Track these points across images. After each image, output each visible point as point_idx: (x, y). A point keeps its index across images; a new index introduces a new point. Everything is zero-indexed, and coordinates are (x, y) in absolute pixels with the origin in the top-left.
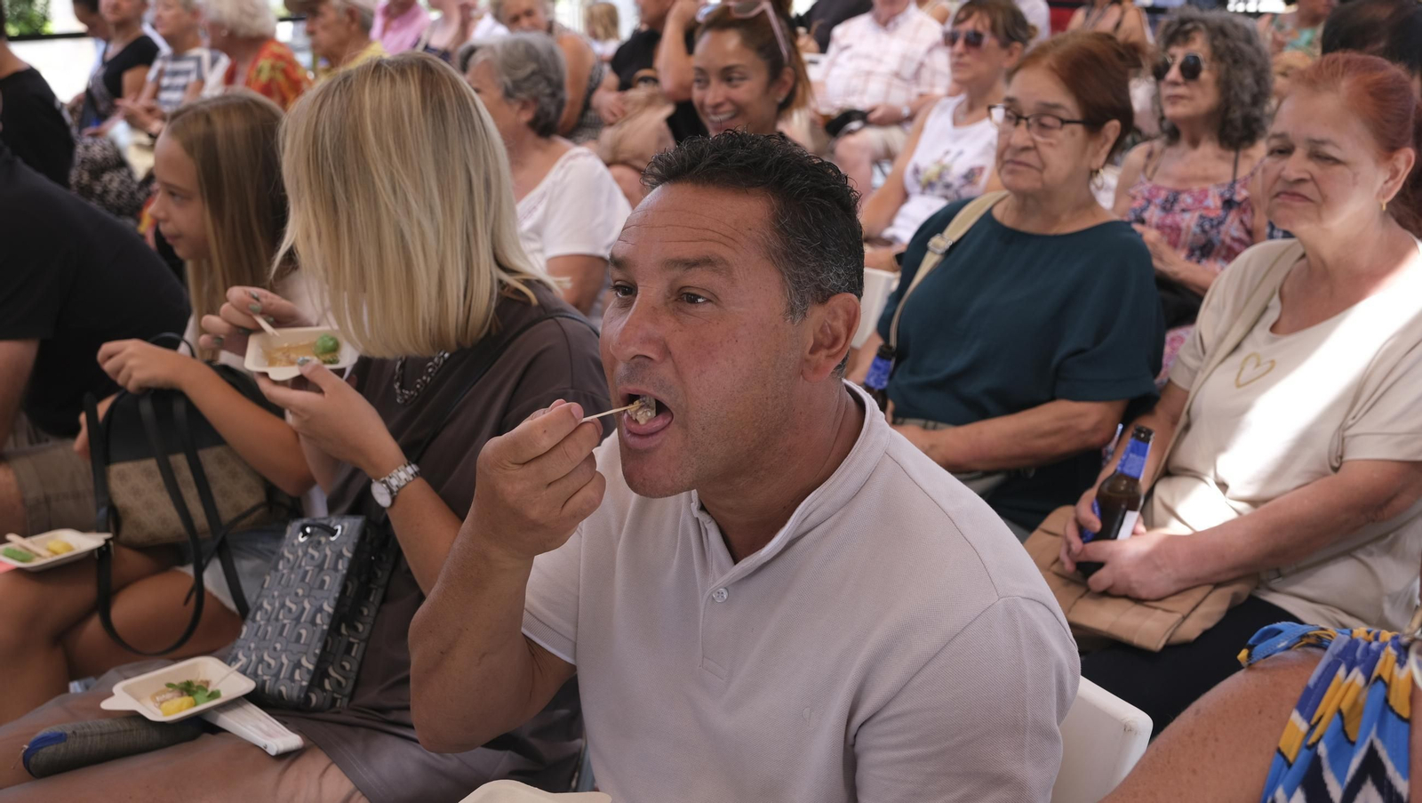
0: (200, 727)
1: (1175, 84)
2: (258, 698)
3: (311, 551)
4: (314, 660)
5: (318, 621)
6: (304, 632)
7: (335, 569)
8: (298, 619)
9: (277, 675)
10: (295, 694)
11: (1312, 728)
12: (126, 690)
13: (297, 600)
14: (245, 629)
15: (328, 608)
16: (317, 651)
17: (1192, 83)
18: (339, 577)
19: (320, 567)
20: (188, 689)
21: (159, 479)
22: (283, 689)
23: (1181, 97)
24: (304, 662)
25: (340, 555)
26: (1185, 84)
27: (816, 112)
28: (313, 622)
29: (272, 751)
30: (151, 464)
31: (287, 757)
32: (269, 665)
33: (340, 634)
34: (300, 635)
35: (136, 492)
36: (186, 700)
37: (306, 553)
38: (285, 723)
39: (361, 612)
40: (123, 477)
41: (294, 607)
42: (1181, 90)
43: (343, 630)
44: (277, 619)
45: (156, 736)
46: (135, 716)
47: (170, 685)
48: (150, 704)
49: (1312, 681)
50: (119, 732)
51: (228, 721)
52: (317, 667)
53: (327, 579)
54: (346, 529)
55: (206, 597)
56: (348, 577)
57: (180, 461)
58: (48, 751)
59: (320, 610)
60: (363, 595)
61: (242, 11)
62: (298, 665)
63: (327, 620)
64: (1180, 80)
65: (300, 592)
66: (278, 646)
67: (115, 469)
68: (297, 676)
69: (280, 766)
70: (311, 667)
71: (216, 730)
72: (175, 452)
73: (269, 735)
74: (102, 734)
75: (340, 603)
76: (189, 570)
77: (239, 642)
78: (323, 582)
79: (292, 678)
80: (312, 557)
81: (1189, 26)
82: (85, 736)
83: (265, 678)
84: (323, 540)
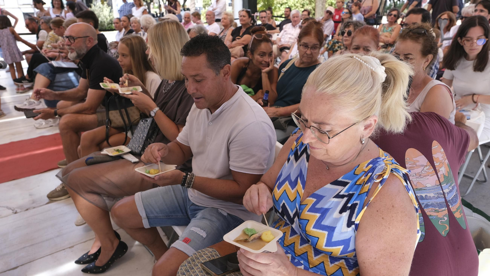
0: (119, 157)
1: (346, 37)
2: (131, 153)
3: (143, 125)
4: (142, 145)
5: (143, 138)
6: (141, 140)
7: (147, 128)
8: (140, 138)
9: (135, 148)
10: (138, 152)
11: (297, 144)
12: (106, 150)
13: (140, 135)
14: (131, 140)
15: (145, 135)
16: (143, 144)
17: (349, 37)
18: (148, 130)
19: (145, 128)
20: (118, 151)
21: (119, 114)
22: (136, 151)
23: (347, 40)
24: (140, 146)
25: (148, 125)
26: (348, 37)
27: (278, 45)
28: (142, 138)
29: (133, 162)
30: (118, 111)
31: (135, 163)
32: (134, 147)
33: (148, 141)
34: (140, 141)
35: (114, 117)
36: (117, 152)
37: (142, 125)
38: (136, 157)
39: (152, 137)
40: (112, 114)
41: (139, 136)
42: (347, 38)
43: (149, 140)
44: (136, 138)
45: (111, 159)
46: (107, 155)
47: (114, 150)
48: (111, 153)
49: (299, 136)
50: (104, 158)
51: (125, 157)
52: (143, 147)
53: (146, 130)
54: (149, 120)
55: (128, 138)
56: (149, 129)
57: (123, 110)
58: (90, 160)
59: (144, 136)
60: (153, 133)
61: (147, 23)
62: (139, 146)
63: (145, 138)
64: (347, 36)
65: (141, 133)
66: (136, 143)
67: (110, 112)
68: (139, 148)
69: (134, 165)
70: (142, 147)
71: (123, 158)
72: (122, 108)
73: (132, 159)
74: (100, 158)
75: (148, 135)
76: (125, 133)
77: (130, 143)
78: (145, 131)
79: (138, 149)
80: (143, 126)
81: (349, 24)
82: (97, 158)
83: (133, 149)
84: (145, 123)
